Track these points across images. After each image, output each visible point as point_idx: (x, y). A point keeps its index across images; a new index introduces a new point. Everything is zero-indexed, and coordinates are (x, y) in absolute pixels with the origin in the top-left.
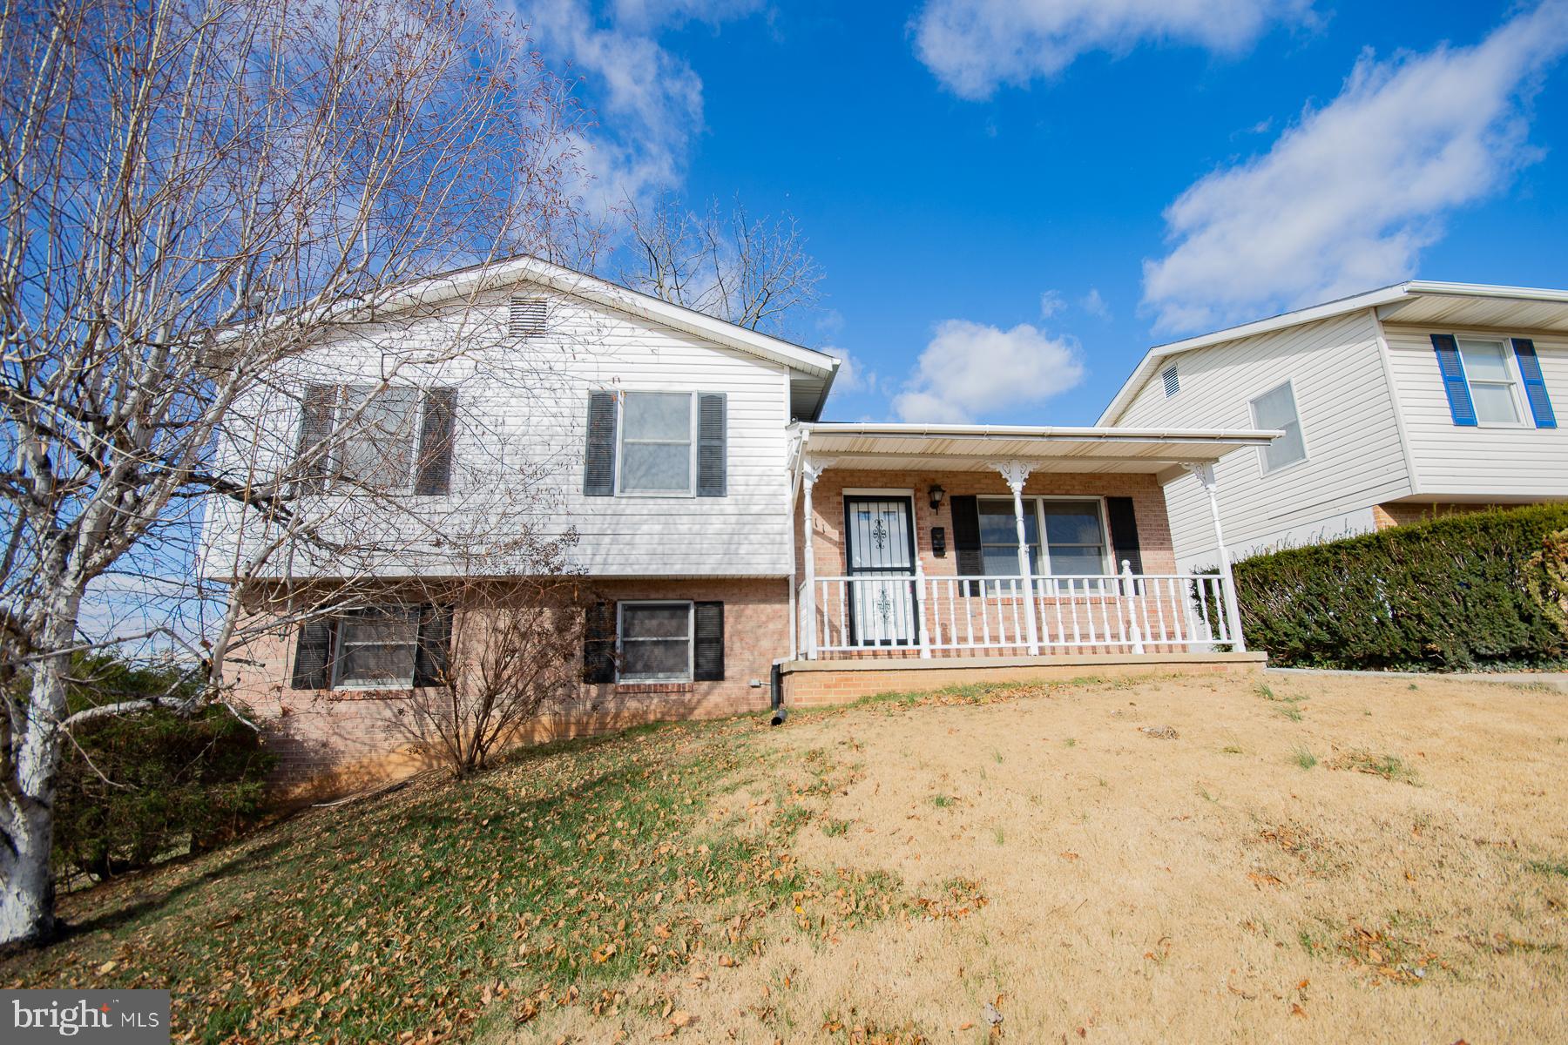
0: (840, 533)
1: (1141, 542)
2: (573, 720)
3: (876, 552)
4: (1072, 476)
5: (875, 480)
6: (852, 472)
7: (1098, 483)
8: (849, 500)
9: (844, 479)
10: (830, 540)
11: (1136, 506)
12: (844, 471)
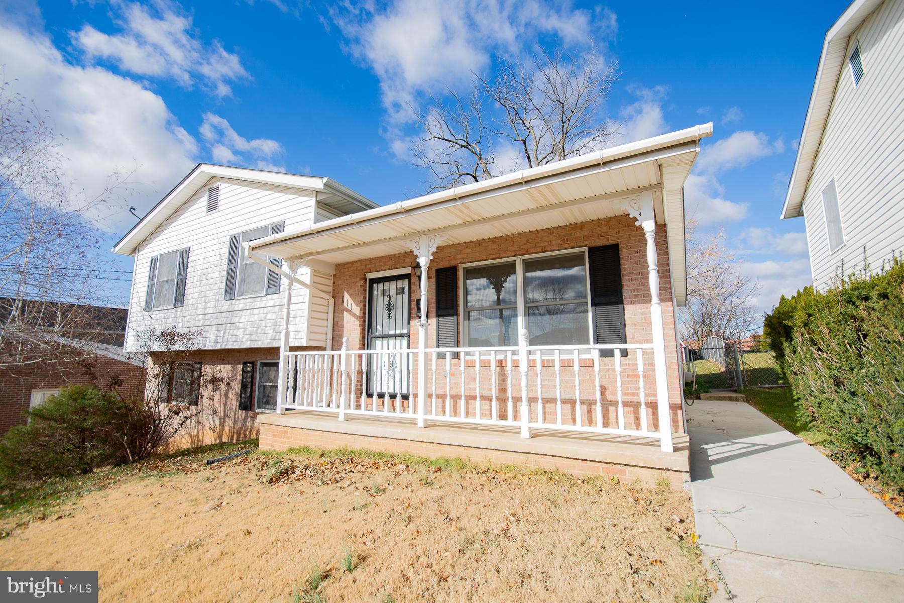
0: (361, 310)
1: (626, 293)
2: (235, 431)
3: (386, 320)
4: (550, 231)
5: (385, 263)
6: (370, 260)
7: (579, 234)
8: (373, 281)
9: (366, 266)
10: (354, 315)
11: (623, 253)
12: (366, 260)
